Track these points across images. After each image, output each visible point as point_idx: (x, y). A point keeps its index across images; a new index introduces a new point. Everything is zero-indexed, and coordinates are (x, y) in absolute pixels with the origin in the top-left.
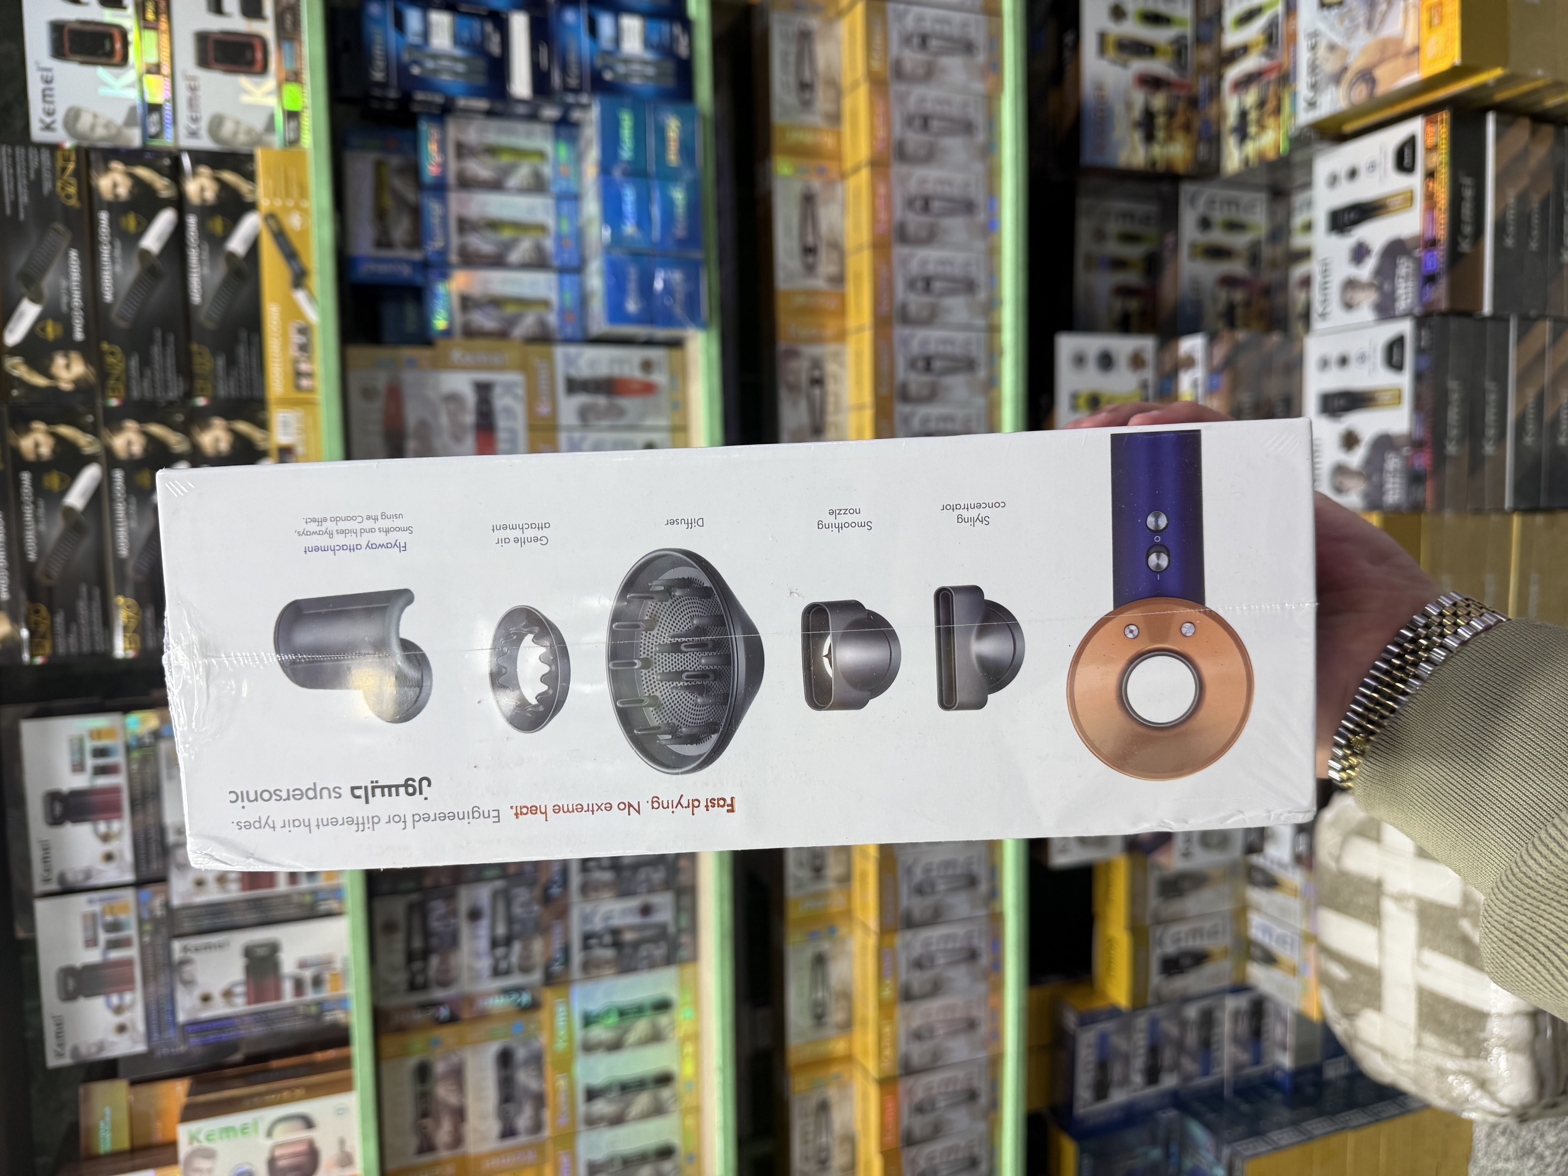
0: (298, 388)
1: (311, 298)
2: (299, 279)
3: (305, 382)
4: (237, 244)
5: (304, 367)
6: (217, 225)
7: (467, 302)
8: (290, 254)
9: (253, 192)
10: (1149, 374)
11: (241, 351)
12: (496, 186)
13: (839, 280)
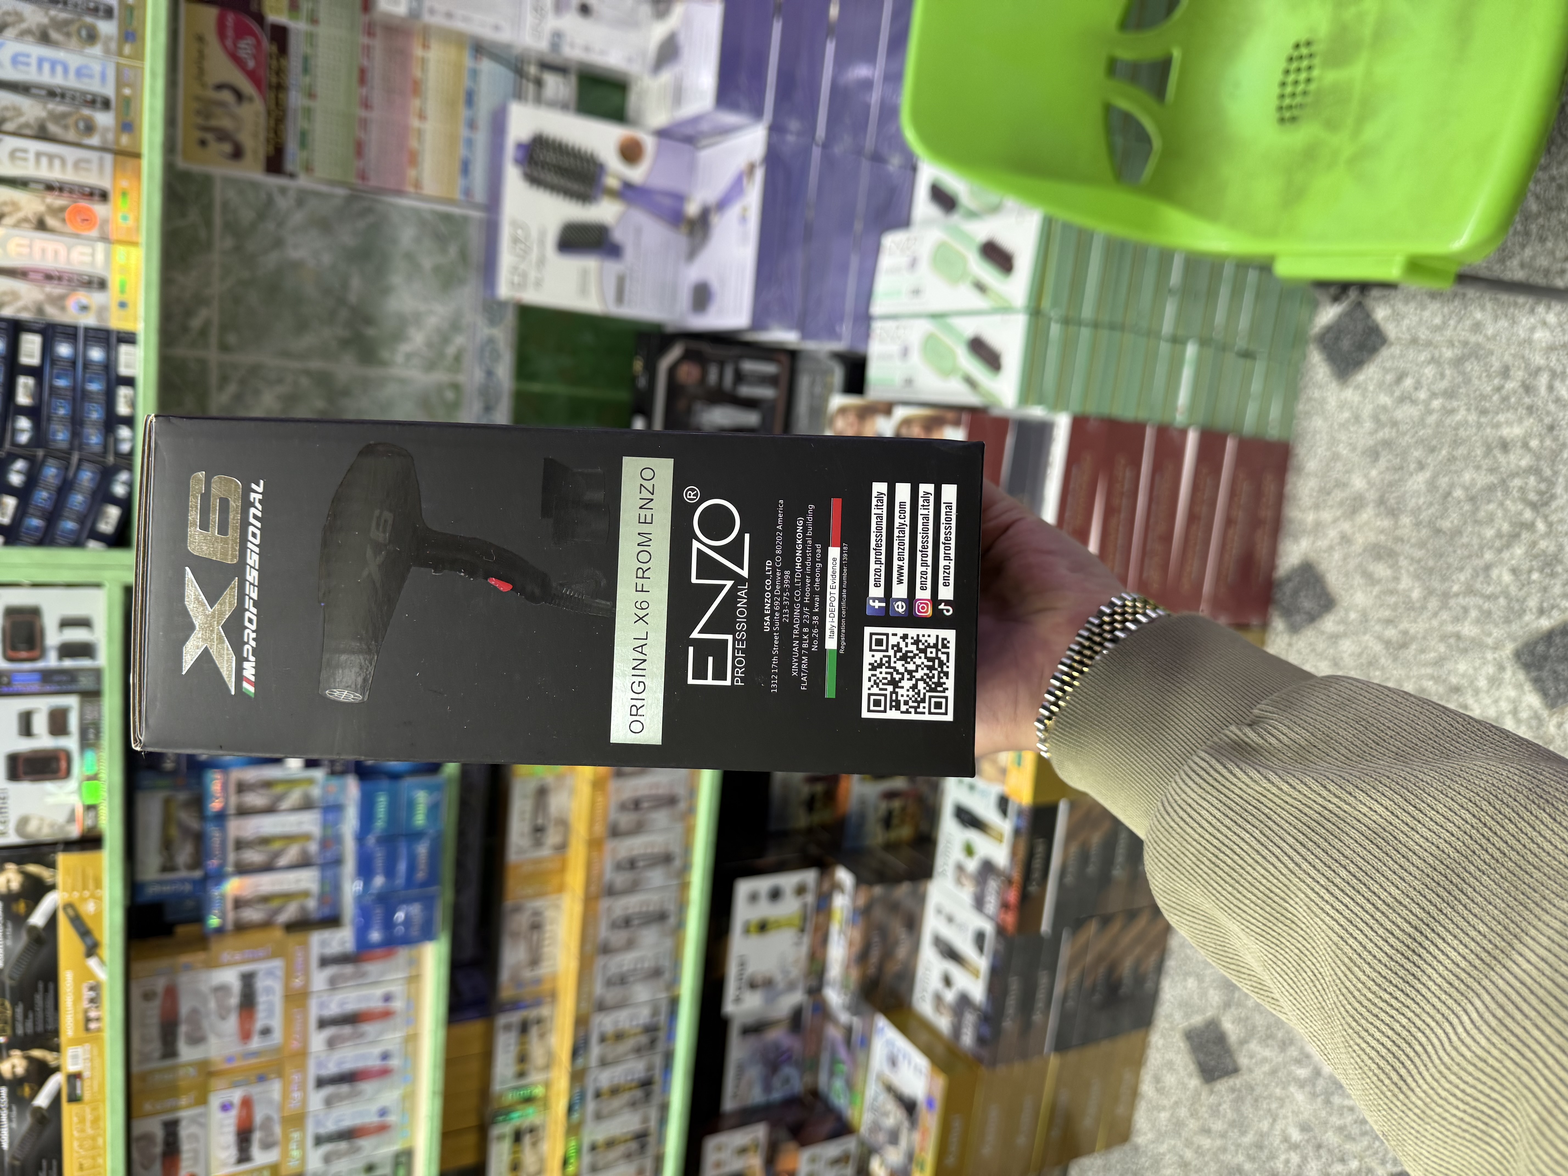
0: (87, 1029)
1: (102, 962)
2: (92, 949)
3: (93, 1026)
4: (38, 919)
5: (93, 1014)
6: (21, 907)
7: (239, 903)
8: (83, 930)
9: (54, 876)
10: (810, 898)
11: (38, 998)
12: (270, 810)
13: (562, 847)
